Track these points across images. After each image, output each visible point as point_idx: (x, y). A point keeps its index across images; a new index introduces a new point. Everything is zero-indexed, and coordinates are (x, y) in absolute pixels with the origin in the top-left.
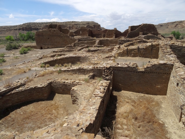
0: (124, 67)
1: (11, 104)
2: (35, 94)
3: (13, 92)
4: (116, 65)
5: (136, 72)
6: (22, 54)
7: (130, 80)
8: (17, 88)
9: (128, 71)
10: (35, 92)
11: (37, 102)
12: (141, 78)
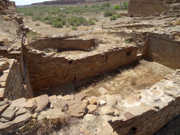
0: (159, 34)
1: (65, 47)
2: (80, 45)
3: (67, 39)
4: (153, 31)
5: (172, 42)
6: (111, 20)
7: (164, 51)
8: (71, 38)
9: (163, 40)
10: (80, 43)
11: (80, 51)
12: (176, 50)
